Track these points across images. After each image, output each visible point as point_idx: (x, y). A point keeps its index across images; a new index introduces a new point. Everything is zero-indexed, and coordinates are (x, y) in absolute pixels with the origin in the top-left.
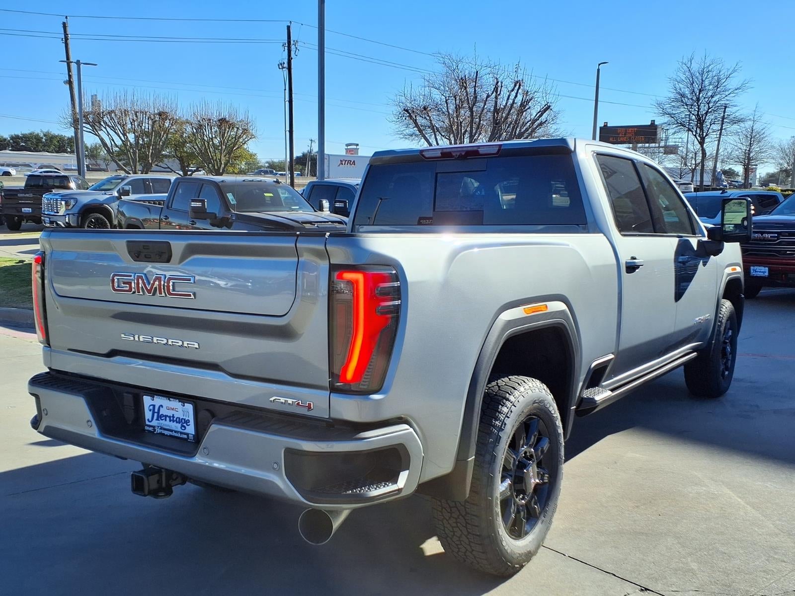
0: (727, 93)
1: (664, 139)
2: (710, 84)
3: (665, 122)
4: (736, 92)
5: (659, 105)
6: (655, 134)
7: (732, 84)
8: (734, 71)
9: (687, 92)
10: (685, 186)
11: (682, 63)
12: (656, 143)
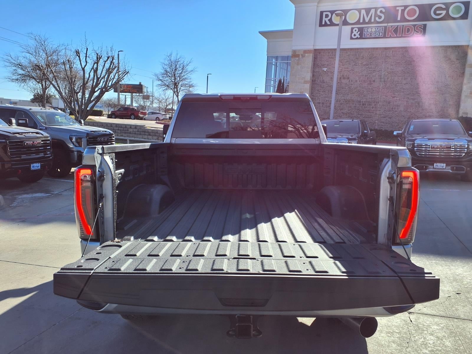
0: (187, 72)
1: (146, 92)
2: (180, 67)
3: (159, 84)
4: (191, 72)
5: (156, 75)
6: (142, 89)
7: (189, 68)
8: (190, 62)
9: (168, 70)
10: (165, 116)
11: (167, 55)
12: (142, 93)
